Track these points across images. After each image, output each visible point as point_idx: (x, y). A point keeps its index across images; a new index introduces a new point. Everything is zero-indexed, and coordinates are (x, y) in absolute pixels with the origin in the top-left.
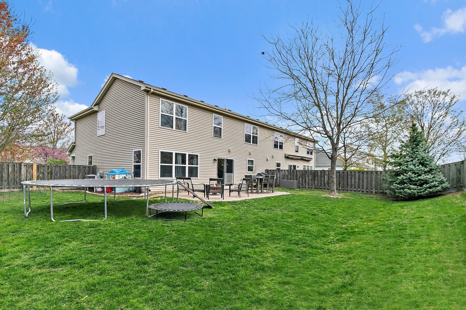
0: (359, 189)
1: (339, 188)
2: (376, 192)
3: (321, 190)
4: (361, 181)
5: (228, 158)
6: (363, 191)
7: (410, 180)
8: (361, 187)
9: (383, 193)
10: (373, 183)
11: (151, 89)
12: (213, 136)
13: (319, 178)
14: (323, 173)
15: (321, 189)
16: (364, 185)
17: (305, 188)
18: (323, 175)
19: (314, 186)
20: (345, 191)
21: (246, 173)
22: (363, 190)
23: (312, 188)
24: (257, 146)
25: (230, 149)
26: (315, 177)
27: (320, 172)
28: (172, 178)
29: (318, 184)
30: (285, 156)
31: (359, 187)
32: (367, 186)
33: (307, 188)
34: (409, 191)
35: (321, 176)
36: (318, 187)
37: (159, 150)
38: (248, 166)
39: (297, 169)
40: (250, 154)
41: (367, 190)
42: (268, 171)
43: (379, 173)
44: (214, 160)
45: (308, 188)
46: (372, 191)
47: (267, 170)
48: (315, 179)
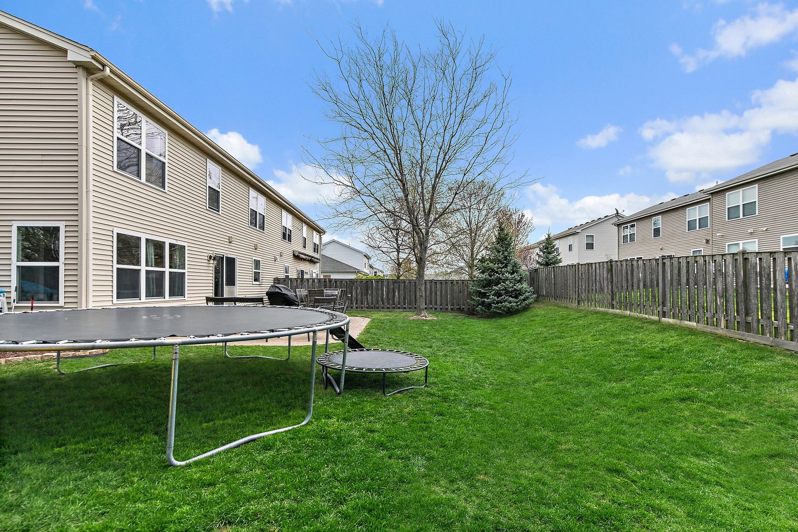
0: (431, 306)
1: (404, 306)
2: (452, 308)
3: (377, 310)
4: (433, 294)
5: (228, 256)
6: (436, 309)
7: (507, 292)
8: (433, 303)
9: (459, 309)
10: (449, 296)
11: (104, 65)
12: (208, 207)
13: (374, 291)
14: (380, 284)
15: (377, 308)
16: (437, 300)
17: (352, 307)
18: (380, 287)
19: (365, 304)
20: (412, 310)
21: (252, 285)
22: (436, 307)
23: (362, 308)
24: (264, 233)
25: (231, 236)
26: (367, 291)
27: (375, 282)
28: (140, 301)
29: (372, 300)
30: (294, 254)
31: (431, 303)
32: (441, 302)
33: (355, 307)
34: (509, 305)
35: (377, 289)
36: (372, 306)
37: (115, 228)
38: (254, 270)
39: (306, 276)
40: (256, 249)
41: (441, 307)
42: (278, 281)
43: (455, 283)
44: (209, 259)
45: (357, 308)
46: (447, 307)
47: (278, 278)
48: (368, 293)
